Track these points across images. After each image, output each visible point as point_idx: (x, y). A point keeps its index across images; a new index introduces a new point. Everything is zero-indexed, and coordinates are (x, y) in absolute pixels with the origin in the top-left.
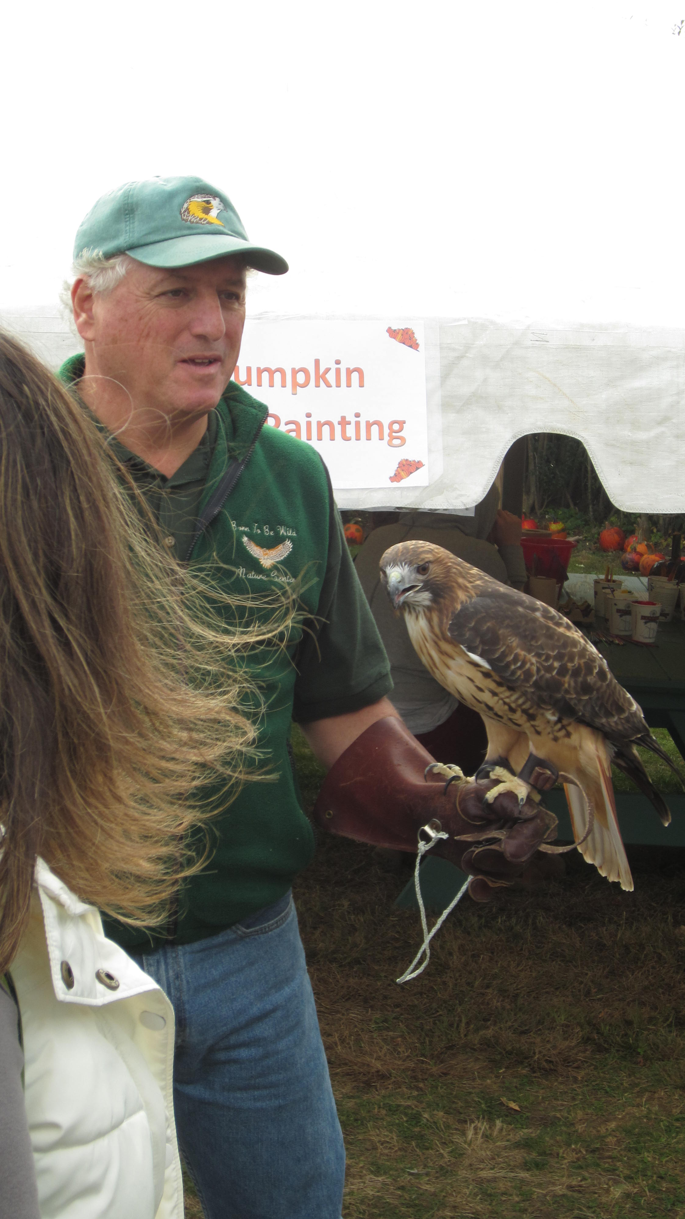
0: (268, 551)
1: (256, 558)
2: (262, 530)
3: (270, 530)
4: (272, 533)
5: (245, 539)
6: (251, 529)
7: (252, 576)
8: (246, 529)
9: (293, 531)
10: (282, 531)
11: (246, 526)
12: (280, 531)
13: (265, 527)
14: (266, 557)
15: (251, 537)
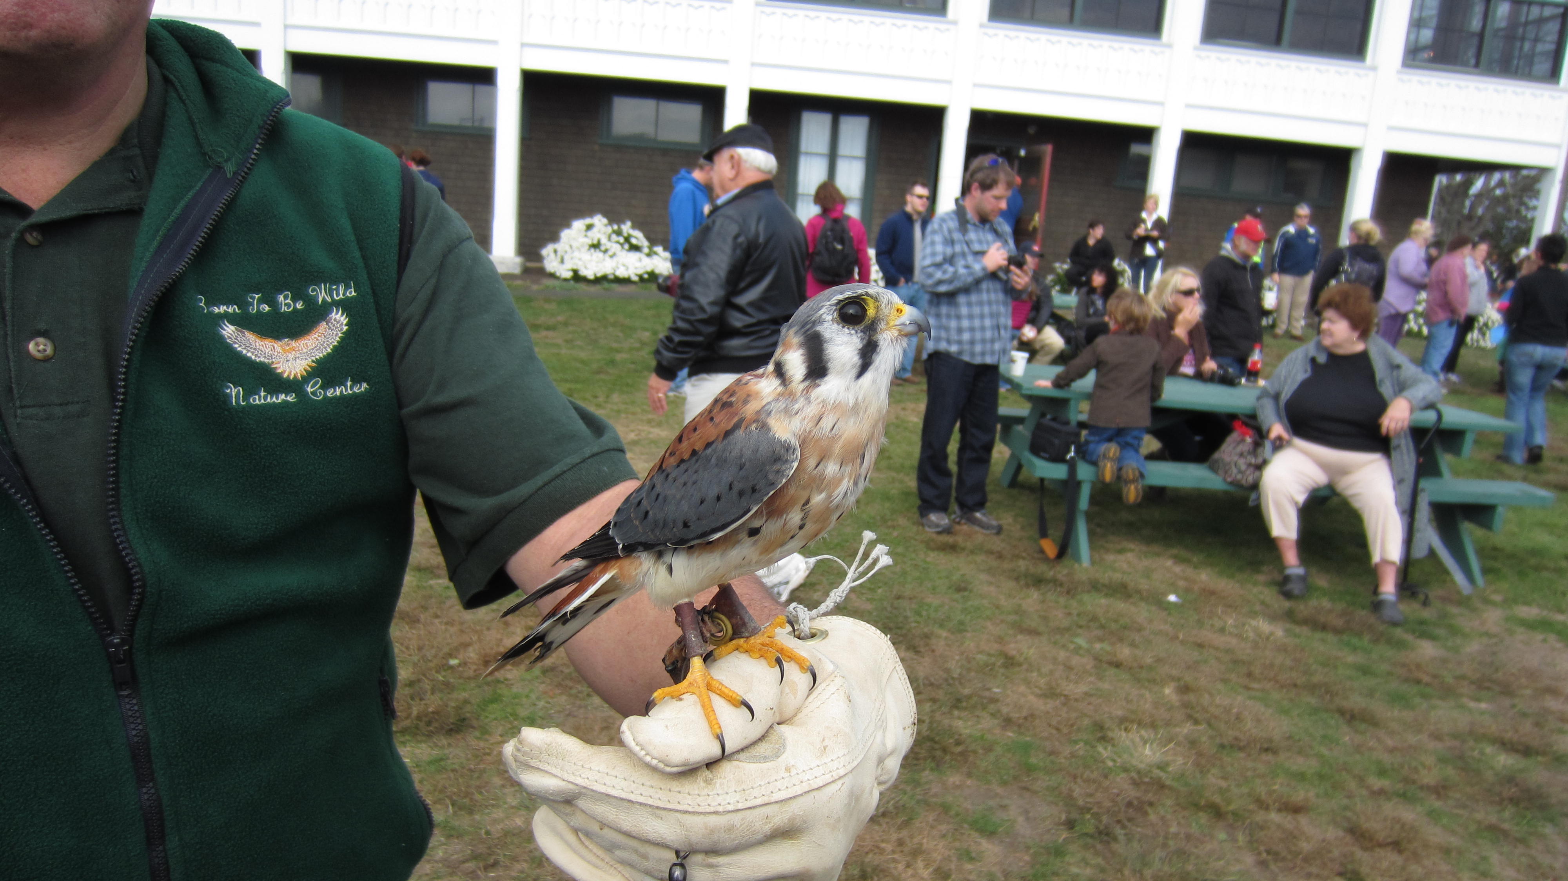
0: (294, 343)
1: (262, 364)
2: (273, 303)
3: (294, 300)
4: (299, 305)
5: (228, 330)
6: (243, 304)
7: (261, 399)
8: (230, 310)
9: (347, 287)
10: (322, 295)
11: (227, 303)
12: (317, 296)
13: (281, 298)
14: (291, 356)
15: (244, 322)
